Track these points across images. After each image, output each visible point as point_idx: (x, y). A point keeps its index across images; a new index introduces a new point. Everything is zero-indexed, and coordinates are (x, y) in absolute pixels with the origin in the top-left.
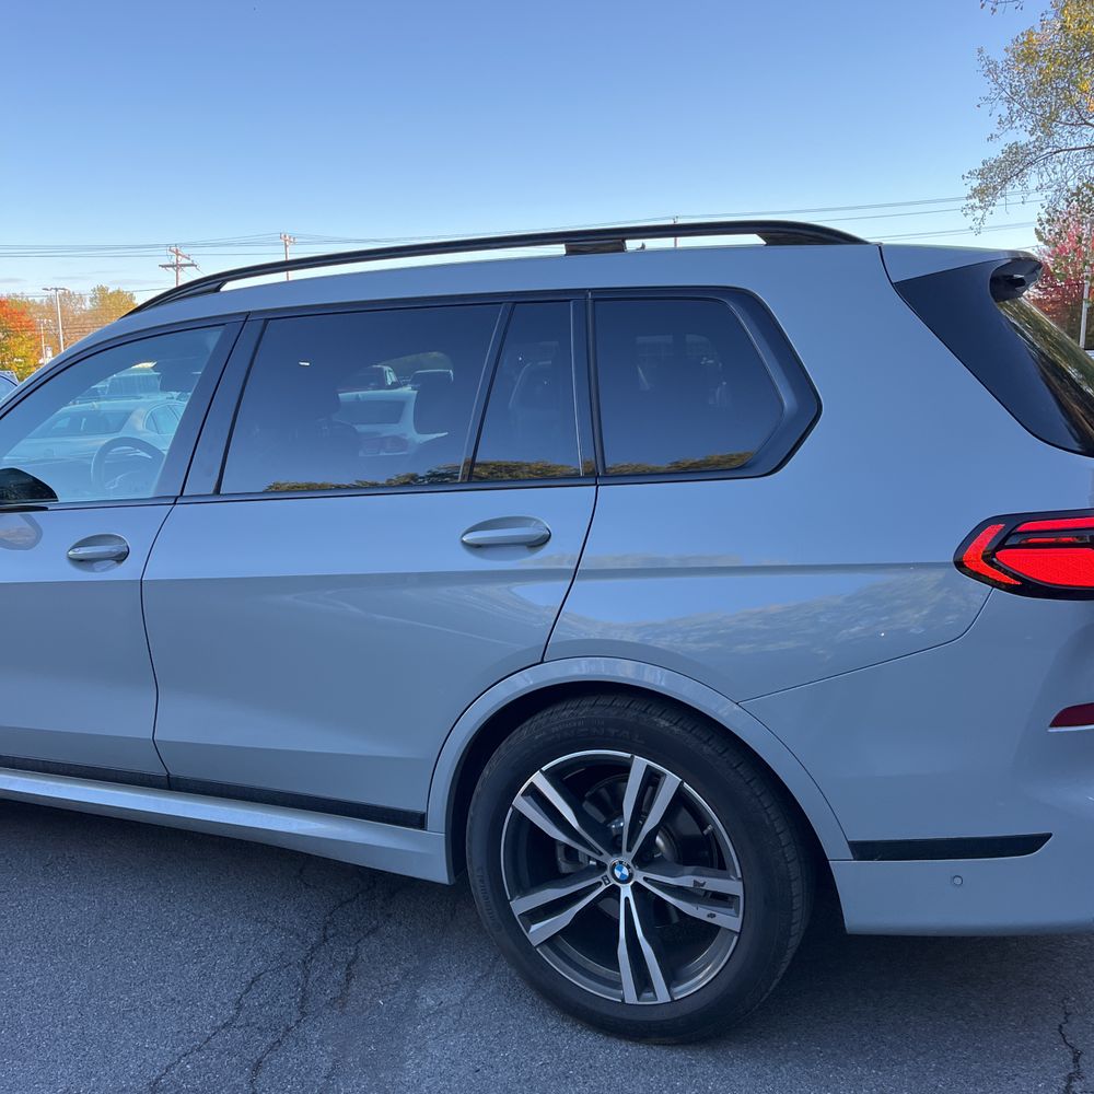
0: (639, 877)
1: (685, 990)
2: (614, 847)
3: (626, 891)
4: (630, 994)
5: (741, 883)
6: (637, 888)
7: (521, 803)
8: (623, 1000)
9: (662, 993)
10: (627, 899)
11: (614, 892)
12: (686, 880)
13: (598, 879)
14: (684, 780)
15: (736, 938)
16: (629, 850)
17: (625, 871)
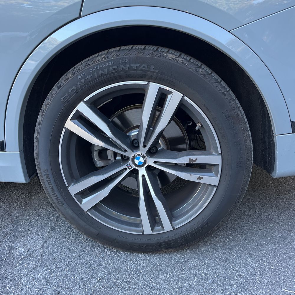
0: (151, 162)
1: (180, 223)
2: (134, 145)
3: (142, 171)
4: (147, 229)
5: (220, 156)
6: (149, 169)
7: (71, 125)
8: (143, 233)
9: (167, 226)
10: (143, 176)
11: (134, 173)
12: (184, 160)
13: (125, 166)
14: (185, 95)
15: (215, 189)
16: (144, 146)
17: (142, 160)
